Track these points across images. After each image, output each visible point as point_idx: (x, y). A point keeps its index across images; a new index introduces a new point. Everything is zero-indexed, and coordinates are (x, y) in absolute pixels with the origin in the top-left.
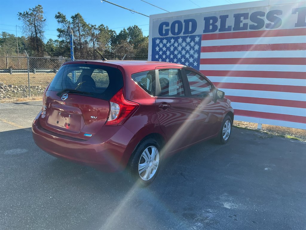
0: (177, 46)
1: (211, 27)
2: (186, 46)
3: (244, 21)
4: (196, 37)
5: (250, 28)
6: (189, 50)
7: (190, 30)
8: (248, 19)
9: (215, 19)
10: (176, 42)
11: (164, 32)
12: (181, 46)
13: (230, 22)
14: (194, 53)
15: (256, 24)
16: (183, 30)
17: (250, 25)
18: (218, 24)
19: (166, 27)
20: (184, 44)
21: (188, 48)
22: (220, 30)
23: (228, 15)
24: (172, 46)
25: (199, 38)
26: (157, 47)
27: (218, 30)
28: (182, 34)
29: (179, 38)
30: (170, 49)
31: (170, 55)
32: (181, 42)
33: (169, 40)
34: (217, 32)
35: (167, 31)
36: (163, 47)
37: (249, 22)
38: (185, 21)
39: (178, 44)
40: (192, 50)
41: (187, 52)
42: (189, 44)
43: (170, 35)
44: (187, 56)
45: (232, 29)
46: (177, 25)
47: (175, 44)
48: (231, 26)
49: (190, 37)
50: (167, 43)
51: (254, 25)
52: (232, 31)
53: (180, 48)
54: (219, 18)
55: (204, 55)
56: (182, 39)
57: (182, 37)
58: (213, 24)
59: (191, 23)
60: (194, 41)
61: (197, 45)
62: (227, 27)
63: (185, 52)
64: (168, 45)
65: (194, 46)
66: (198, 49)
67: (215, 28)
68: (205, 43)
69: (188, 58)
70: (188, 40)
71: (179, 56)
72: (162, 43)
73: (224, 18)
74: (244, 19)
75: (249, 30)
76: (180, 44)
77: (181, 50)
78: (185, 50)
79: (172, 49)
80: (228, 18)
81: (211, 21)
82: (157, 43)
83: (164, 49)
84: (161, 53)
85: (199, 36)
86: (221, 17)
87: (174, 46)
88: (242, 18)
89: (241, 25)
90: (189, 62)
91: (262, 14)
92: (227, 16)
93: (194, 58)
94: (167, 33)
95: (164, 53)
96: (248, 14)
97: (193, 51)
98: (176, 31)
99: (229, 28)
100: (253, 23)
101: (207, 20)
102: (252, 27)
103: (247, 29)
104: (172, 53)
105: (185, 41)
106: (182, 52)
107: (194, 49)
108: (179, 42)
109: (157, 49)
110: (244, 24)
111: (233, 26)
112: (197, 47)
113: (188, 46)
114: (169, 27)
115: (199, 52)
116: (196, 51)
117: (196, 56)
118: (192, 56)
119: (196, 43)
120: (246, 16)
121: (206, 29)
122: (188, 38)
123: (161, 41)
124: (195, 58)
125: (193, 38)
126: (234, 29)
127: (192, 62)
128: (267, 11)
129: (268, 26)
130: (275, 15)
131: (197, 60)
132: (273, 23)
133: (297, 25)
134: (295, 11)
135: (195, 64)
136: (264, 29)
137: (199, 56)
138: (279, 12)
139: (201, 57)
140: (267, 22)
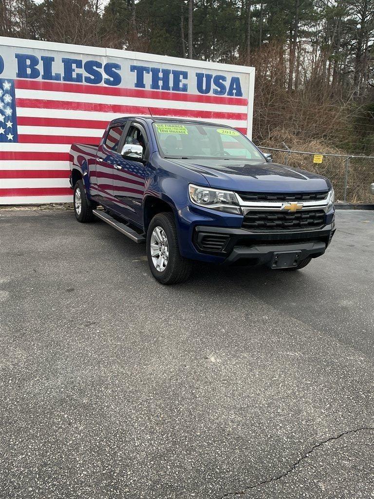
1: (29, 71)
3: (77, 71)
4: (4, 82)
5: (85, 81)
8: (82, 68)
9: (34, 61)
13: (58, 68)
14: (5, 107)
15: (93, 77)
18: (40, 67)
23: (54, 58)
25: (10, 85)
27: (41, 77)
34: (40, 79)
37: (82, 71)
45: (62, 79)
48: (60, 74)
51: (90, 77)
52: (62, 82)
54: (40, 59)
55: (21, 112)
58: (32, 67)
60: (2, 88)
61: (7, 95)
62: (53, 74)
65: (3, 95)
66: (10, 101)
67: (35, 74)
68: (20, 94)
73: (48, 61)
74: (77, 67)
75: (84, 83)
80: (54, 61)
81: (28, 62)
85: (9, 81)
86: (43, 58)
88: (74, 66)
89: (74, 75)
91: (99, 65)
92: (52, 59)
93: (5, 116)
96: (81, 61)
97: (3, 104)
99: (57, 77)
100: (88, 75)
101: (21, 59)
102: (88, 80)
103: (82, 82)
107: (3, 101)
110: (78, 74)
111: (63, 75)
112: (8, 98)
115: (13, 106)
116: (8, 104)
117: (8, 112)
119: (6, 92)
120: (79, 64)
121: (21, 72)
124: (7, 115)
126: (65, 79)
127: (3, 121)
128: (104, 62)
129: (107, 82)
130: (113, 69)
131: (11, 118)
132: (112, 79)
133: (137, 85)
134: (133, 68)
135: (9, 124)
136: (103, 84)
137: (14, 112)
138: (117, 67)
139: (18, 115)
140: (105, 76)
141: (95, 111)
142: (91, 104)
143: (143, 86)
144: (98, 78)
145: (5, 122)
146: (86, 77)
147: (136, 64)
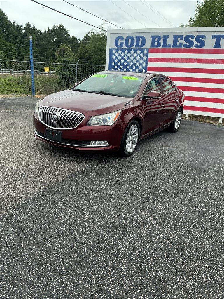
0: (130, 56)
1: (156, 44)
2: (137, 56)
3: (180, 41)
4: (144, 50)
5: (184, 47)
6: (139, 59)
7: (140, 44)
8: (183, 39)
9: (159, 38)
10: (129, 53)
11: (119, 44)
12: (133, 56)
13: (170, 41)
14: (143, 62)
15: (188, 44)
16: (135, 44)
17: (184, 44)
18: (162, 42)
19: (121, 40)
20: (135, 55)
21: (138, 58)
22: (163, 46)
24: (126, 56)
25: (147, 51)
26: (114, 56)
27: (161, 46)
28: (134, 47)
29: (132, 50)
30: (124, 58)
31: (124, 63)
32: (133, 53)
33: (123, 51)
34: (161, 47)
35: (122, 44)
36: (119, 56)
37: (183, 42)
38: (136, 37)
39: (130, 54)
40: (141, 59)
41: (138, 61)
42: (139, 55)
43: (124, 47)
44: (138, 64)
45: (171, 46)
46: (130, 40)
47: (128, 54)
48: (171, 44)
49: (140, 50)
50: (122, 53)
51: (186, 44)
52: (171, 48)
53: (132, 58)
54: (162, 37)
55: (150, 64)
56: (134, 51)
57: (134, 49)
58: (158, 41)
59: (141, 39)
60: (143, 53)
61: (145, 56)
62: (167, 44)
63: (136, 61)
64: (123, 55)
65: (143, 57)
66: (146, 59)
67: (159, 45)
68: (151, 55)
69: (138, 66)
70: (139, 52)
71: (131, 64)
72: (118, 53)
73: (166, 38)
75: (183, 48)
76: (132, 54)
77: (132, 59)
78: (136, 60)
79: (126, 58)
81: (156, 39)
82: (113, 53)
83: (119, 58)
84: (116, 61)
85: (147, 49)
86: (164, 37)
87: (127, 56)
88: (179, 39)
89: (178, 44)
90: (139, 69)
91: (192, 37)
92: (168, 37)
94: (122, 46)
95: (120, 61)
96: (183, 36)
97: (142, 61)
98: (129, 44)
99: (169, 46)
100: (186, 43)
101: (153, 38)
102: (185, 46)
103: (182, 47)
104: (126, 61)
105: (136, 52)
106: (134, 61)
107: (143, 59)
108: (131, 53)
109: (114, 57)
110: (180, 43)
111: (172, 44)
112: (145, 58)
113: (138, 56)
114: (124, 41)
115: (146, 62)
116: (145, 61)
117: (144, 64)
118: (141, 65)
119: (144, 55)
120: (181, 37)
121: (153, 45)
122: (139, 50)
123: (117, 52)
124: (143, 66)
125: (142, 51)
126: (173, 46)
128: (196, 35)
129: (197, 46)
130: (201, 38)
131: (145, 68)
132: (199, 44)
133: (215, 47)
134: (214, 37)
135: (144, 71)
136: (193, 47)
137: (147, 65)
138: (204, 37)
139: (148, 66)
140: (195, 43)
141: (187, 62)
142: (185, 59)
143: (219, 47)
144: (191, 44)
145: (142, 69)
146: (184, 45)
147: (216, 34)
